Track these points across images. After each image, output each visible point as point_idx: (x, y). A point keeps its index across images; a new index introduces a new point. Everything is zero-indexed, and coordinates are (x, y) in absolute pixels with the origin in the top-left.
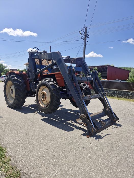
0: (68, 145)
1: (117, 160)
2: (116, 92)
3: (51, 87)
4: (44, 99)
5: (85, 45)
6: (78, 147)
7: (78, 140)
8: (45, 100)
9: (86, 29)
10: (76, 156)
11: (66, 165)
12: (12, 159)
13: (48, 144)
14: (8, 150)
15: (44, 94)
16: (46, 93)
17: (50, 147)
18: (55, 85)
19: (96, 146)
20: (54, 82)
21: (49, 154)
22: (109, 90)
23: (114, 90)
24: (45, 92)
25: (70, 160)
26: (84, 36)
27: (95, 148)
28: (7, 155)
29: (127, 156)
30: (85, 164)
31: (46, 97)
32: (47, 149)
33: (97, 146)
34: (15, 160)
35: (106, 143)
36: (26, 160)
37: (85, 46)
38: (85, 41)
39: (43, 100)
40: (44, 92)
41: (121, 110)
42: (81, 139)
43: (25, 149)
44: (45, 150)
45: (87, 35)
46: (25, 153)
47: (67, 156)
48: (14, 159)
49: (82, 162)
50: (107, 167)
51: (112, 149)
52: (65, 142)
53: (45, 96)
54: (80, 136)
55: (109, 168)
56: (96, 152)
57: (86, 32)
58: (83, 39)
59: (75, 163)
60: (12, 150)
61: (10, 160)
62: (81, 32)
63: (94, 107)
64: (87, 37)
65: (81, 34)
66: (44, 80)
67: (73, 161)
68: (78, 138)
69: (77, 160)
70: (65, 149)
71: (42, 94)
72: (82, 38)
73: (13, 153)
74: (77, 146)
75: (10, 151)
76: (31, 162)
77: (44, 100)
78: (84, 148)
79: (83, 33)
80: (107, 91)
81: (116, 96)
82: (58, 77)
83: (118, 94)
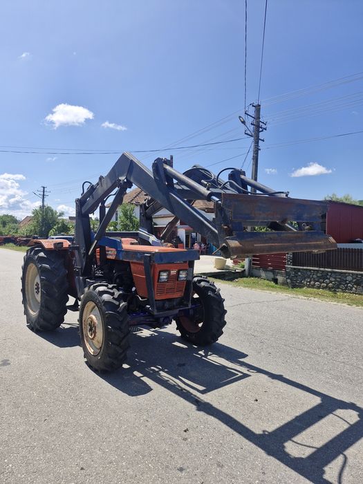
0: (144, 457)
2: (349, 278)
3: (104, 308)
5: (257, 150)
6: (167, 467)
7: (176, 443)
8: (94, 337)
9: (258, 108)
13: (91, 454)
15: (93, 323)
16: (96, 321)
17: (93, 461)
18: (114, 302)
19: (219, 466)
22: (329, 274)
23: (345, 273)
24: (94, 317)
26: (252, 128)
27: (214, 470)
31: (95, 332)
32: (82, 469)
33: (222, 466)
35: (252, 457)
37: (257, 154)
38: (257, 140)
40: (92, 319)
41: (341, 342)
42: (185, 439)
43: (27, 465)
44: (75, 470)
45: (261, 124)
46: (23, 476)
51: (262, 477)
52: (136, 448)
53: (94, 329)
54: (185, 431)
57: (257, 117)
58: (251, 136)
63: (262, 332)
64: (261, 130)
65: (243, 122)
68: (180, 435)
70: (130, 472)
71: (90, 321)
72: (248, 132)
74: (165, 464)
77: (93, 339)
78: (181, 470)
79: (249, 120)
80: (324, 276)
81: (351, 290)
82: (138, 272)
83: (358, 284)
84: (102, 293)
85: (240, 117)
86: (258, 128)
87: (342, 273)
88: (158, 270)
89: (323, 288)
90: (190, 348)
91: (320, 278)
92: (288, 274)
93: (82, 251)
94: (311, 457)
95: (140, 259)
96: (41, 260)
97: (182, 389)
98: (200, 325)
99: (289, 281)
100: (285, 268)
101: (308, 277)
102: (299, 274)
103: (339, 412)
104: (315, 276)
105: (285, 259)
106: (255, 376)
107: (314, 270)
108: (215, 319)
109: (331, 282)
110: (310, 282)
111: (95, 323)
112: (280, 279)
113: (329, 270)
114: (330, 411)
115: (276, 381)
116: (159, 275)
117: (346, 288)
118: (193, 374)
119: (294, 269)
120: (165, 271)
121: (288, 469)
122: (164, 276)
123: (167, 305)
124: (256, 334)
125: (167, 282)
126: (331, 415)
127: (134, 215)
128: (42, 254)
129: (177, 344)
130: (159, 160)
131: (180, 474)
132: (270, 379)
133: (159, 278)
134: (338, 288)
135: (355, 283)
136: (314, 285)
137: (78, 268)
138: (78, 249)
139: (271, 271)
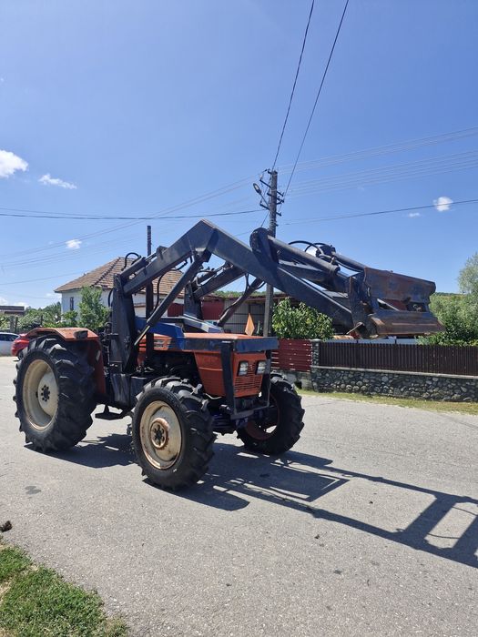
1: (443, 599)
2: (385, 379)
3: (183, 407)
4: (162, 444)
5: (274, 226)
6: (321, 572)
7: (315, 549)
8: (165, 445)
9: (274, 175)
10: (322, 597)
11: (302, 626)
12: (130, 624)
13: (227, 570)
14: (104, 596)
15: (162, 427)
16: (168, 425)
17: (234, 576)
18: (196, 398)
19: (374, 564)
20: (191, 390)
21: (239, 598)
22: (362, 375)
23: (380, 373)
24: (163, 420)
25: (308, 612)
26: (267, 198)
27: (373, 569)
28: (108, 612)
29: (470, 585)
30: (358, 620)
31: (167, 439)
32: (228, 585)
33: (378, 564)
34: (141, 624)
36: (177, 623)
37: (274, 230)
38: (274, 214)
39: (157, 446)
40: (160, 422)
41: (419, 442)
42: (323, 545)
43: (158, 590)
44: (222, 587)
45: (278, 195)
46: (162, 601)
47: (297, 600)
48: (136, 624)
49: (346, 615)
50: (420, 622)
52: (274, 559)
53: (164, 435)
54: (317, 538)
55: (426, 623)
56: (379, 581)
57: (274, 186)
58: (267, 208)
59: (325, 618)
60: (116, 595)
61: (124, 628)
62: (259, 184)
64: (278, 201)
65: (259, 191)
66: (159, 382)
67: (319, 612)
68: (313, 542)
69: (329, 608)
70: (284, 581)
71: (155, 426)
72: (264, 203)
73: (126, 605)
74: (317, 569)
75: (115, 600)
76: (193, 627)
77: (162, 448)
78: (338, 572)
79: (265, 189)
80: (356, 377)
81: (387, 392)
82: (205, 364)
83: (394, 385)
84: (176, 389)
85: (254, 185)
86: (275, 199)
87: (376, 373)
88: (238, 361)
89: (355, 392)
90: (261, 458)
91: (351, 379)
92: (313, 376)
93: (126, 340)
94: (457, 545)
95: (214, 348)
96: (57, 353)
97: (284, 499)
98: (270, 430)
99: (315, 384)
100: (310, 368)
101: (338, 379)
102: (327, 375)
103: (458, 505)
104: (345, 378)
105: (310, 358)
106: (353, 480)
107: (344, 371)
108: (294, 420)
109: (364, 384)
110: (339, 385)
111: (165, 428)
112: (305, 382)
113: (362, 370)
114: (451, 506)
115: (379, 483)
116: (239, 367)
117: (382, 390)
118: (284, 483)
119: (322, 369)
120: (245, 362)
121: (442, 558)
122: (243, 368)
123: (245, 404)
124: (325, 439)
125: (246, 375)
126: (453, 509)
127: (100, 303)
128: (58, 346)
129: (241, 454)
130: (261, 230)
131: (338, 576)
132: (371, 482)
133: (239, 371)
134: (373, 391)
135: (392, 385)
136: (345, 388)
137: (116, 364)
138: (117, 338)
139: (293, 372)
